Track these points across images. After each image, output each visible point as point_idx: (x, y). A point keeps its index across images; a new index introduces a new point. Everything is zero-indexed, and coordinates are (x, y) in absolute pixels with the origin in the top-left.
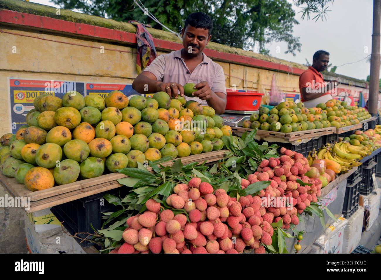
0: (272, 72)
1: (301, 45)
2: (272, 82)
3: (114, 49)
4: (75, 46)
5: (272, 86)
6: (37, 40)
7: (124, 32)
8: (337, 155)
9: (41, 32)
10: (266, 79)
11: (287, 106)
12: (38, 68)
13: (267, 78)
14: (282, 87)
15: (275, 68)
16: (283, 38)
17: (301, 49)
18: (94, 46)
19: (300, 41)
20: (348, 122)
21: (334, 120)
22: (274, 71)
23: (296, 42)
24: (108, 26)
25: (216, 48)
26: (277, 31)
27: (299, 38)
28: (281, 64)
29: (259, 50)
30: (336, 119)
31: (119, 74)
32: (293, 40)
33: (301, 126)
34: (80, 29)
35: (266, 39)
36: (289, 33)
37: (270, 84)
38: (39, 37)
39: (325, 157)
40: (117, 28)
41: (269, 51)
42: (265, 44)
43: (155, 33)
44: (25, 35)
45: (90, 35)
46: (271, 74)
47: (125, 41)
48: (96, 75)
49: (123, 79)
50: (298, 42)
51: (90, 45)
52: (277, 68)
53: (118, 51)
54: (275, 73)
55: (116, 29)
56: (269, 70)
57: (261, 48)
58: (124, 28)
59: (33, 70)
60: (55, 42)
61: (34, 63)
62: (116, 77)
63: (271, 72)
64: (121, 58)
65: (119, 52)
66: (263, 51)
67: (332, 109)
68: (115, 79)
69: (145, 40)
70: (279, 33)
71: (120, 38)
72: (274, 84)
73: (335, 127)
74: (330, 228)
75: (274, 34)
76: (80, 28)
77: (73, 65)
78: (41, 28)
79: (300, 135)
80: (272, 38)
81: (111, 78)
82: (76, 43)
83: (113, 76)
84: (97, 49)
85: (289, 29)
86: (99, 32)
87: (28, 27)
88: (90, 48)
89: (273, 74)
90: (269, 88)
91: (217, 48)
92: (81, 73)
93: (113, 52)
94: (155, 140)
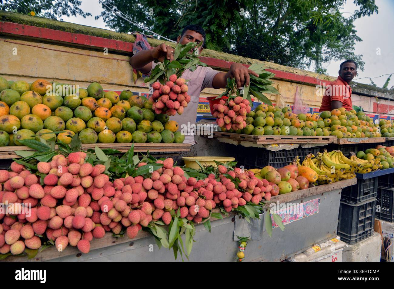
0: (295, 85)
1: (364, 63)
2: (295, 95)
3: (111, 57)
4: (72, 54)
5: (295, 99)
6: (36, 49)
7: (124, 42)
8: (325, 164)
9: (41, 41)
10: (287, 92)
11: (264, 108)
12: (36, 74)
13: (290, 91)
14: (309, 101)
15: (298, 80)
16: (343, 56)
17: (364, 68)
18: (90, 54)
19: (363, 60)
20: (359, 133)
21: (337, 129)
22: (299, 83)
23: (357, 60)
24: (105, 36)
25: (224, 57)
26: (336, 49)
27: (362, 55)
28: (308, 76)
29: (315, 70)
30: (339, 128)
31: (115, 81)
32: (354, 58)
33: (278, 130)
34: (76, 39)
35: (324, 58)
36: (349, 50)
37: (293, 97)
38: (38, 46)
39: (305, 164)
40: (116, 38)
41: (325, 71)
42: (322, 63)
43: (156, 43)
44: (26, 44)
45: (86, 44)
46: (294, 86)
47: (121, 49)
48: (92, 81)
49: (120, 86)
50: (360, 61)
51: (87, 54)
52: (301, 80)
53: (115, 59)
54: (300, 86)
55: (114, 39)
56: (291, 82)
57: (317, 67)
58: (123, 38)
59: (31, 76)
60: (53, 51)
61: (33, 69)
62: (113, 84)
63: (293, 84)
64: (118, 66)
65: (116, 61)
66: (319, 71)
67: (337, 118)
68: (112, 85)
69: (141, 48)
70: (339, 51)
71: (117, 47)
72: (298, 97)
73: (336, 136)
74: (313, 248)
75: (332, 53)
76: (76, 37)
77: (69, 72)
78: (39, 38)
79: (275, 139)
80: (331, 56)
81: (108, 85)
82: (73, 52)
83: (109, 83)
84: (93, 57)
85: (350, 46)
86: (95, 41)
87: (28, 37)
88: (87, 56)
89: (297, 87)
90: (292, 101)
91: (226, 58)
92: (77, 79)
93: (110, 60)
94: (72, 123)
